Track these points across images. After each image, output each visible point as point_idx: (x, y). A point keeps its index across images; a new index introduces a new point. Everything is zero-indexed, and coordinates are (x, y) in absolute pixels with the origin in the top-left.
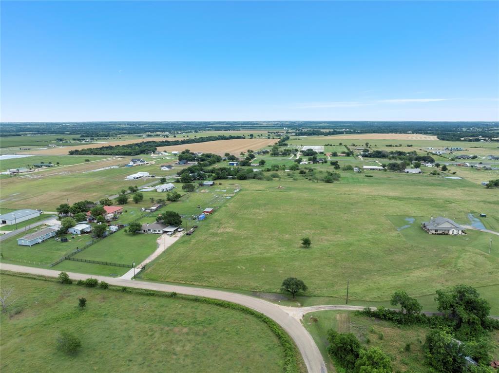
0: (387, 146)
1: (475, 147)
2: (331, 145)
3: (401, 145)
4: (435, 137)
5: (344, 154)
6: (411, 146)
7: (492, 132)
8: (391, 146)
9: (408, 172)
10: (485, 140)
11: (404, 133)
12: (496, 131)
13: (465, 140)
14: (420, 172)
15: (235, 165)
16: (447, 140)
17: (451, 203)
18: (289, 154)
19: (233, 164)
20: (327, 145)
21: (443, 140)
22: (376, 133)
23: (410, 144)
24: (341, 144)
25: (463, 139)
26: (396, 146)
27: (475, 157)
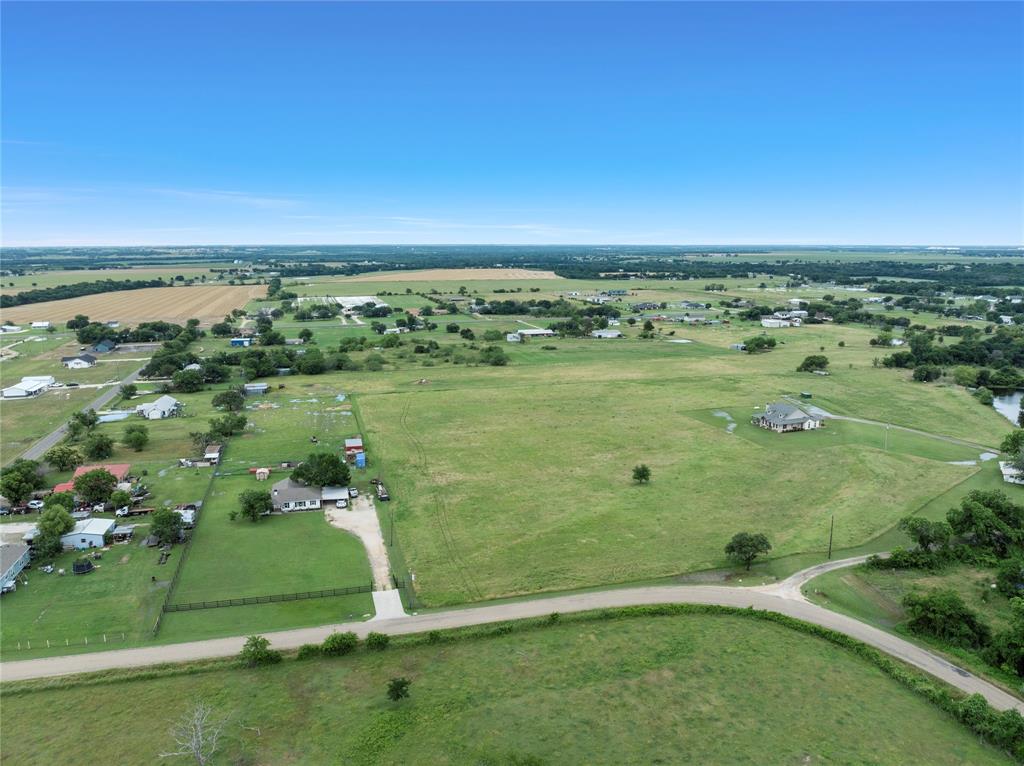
0: (495, 292)
1: (639, 289)
2: (390, 294)
3: (519, 290)
4: (553, 273)
5: (445, 311)
6: (538, 290)
7: (626, 262)
8: (502, 291)
9: (600, 337)
10: (636, 276)
11: (492, 267)
12: (631, 261)
13: (607, 278)
14: (619, 336)
15: (246, 344)
16: (580, 278)
17: (737, 381)
18: (335, 314)
19: (241, 343)
20: (381, 295)
21: (573, 277)
22: (440, 267)
23: (535, 288)
24: (409, 291)
25: (602, 275)
26: (512, 291)
27: (663, 306)
